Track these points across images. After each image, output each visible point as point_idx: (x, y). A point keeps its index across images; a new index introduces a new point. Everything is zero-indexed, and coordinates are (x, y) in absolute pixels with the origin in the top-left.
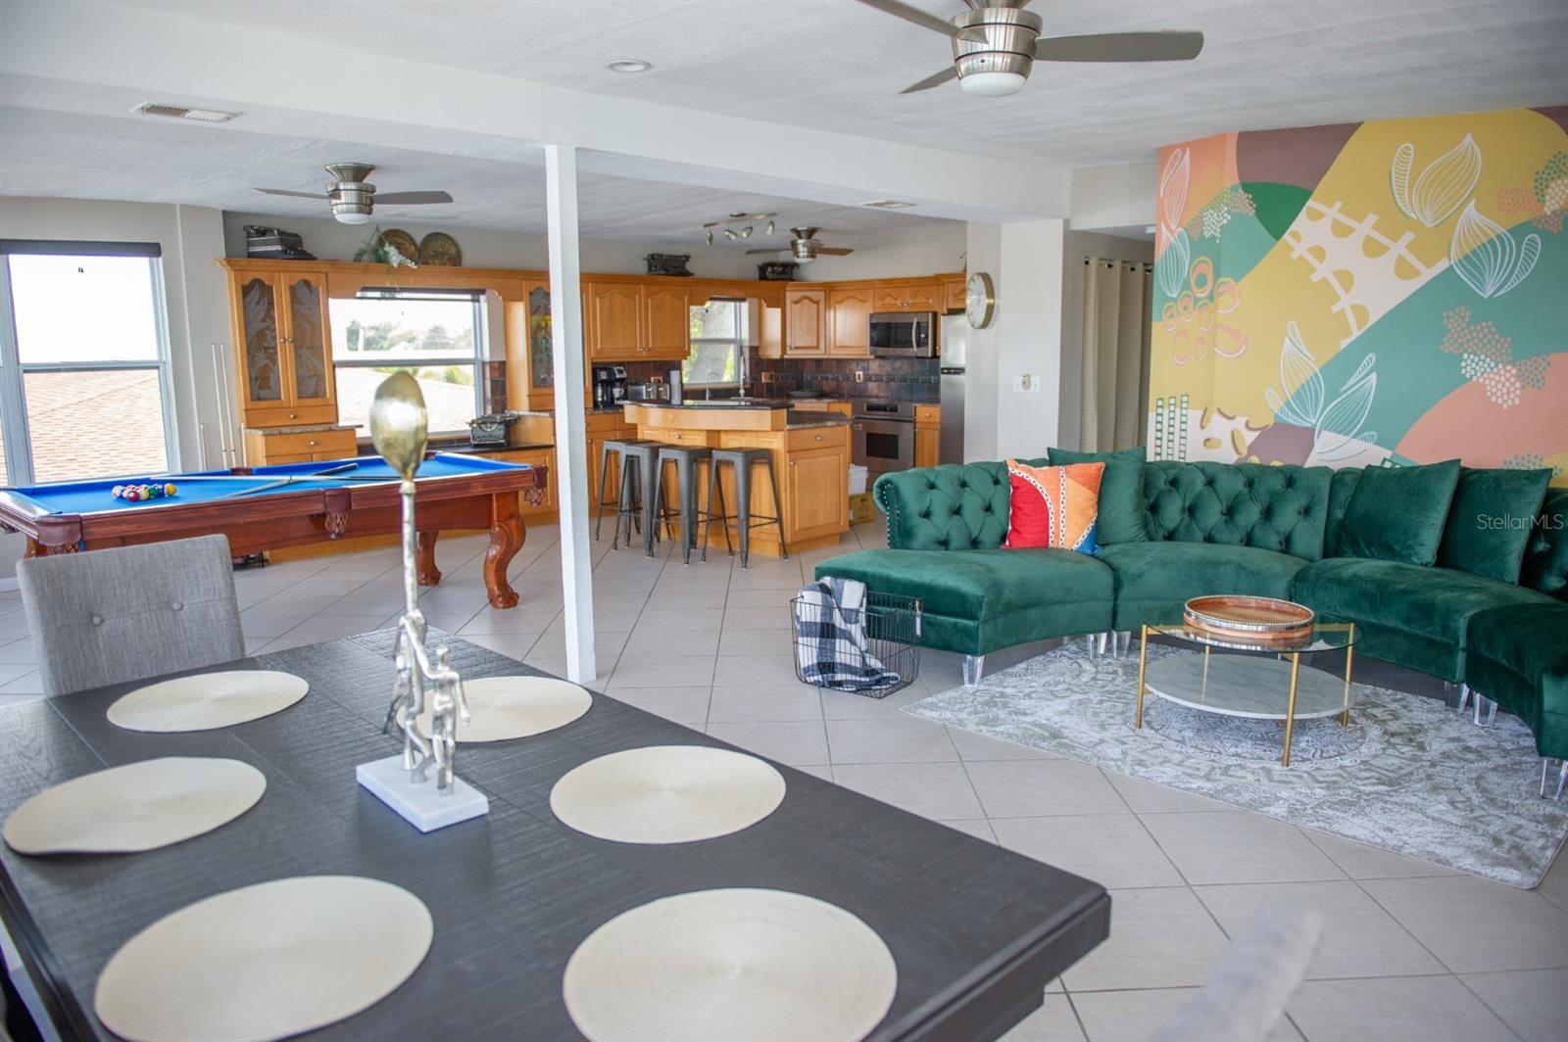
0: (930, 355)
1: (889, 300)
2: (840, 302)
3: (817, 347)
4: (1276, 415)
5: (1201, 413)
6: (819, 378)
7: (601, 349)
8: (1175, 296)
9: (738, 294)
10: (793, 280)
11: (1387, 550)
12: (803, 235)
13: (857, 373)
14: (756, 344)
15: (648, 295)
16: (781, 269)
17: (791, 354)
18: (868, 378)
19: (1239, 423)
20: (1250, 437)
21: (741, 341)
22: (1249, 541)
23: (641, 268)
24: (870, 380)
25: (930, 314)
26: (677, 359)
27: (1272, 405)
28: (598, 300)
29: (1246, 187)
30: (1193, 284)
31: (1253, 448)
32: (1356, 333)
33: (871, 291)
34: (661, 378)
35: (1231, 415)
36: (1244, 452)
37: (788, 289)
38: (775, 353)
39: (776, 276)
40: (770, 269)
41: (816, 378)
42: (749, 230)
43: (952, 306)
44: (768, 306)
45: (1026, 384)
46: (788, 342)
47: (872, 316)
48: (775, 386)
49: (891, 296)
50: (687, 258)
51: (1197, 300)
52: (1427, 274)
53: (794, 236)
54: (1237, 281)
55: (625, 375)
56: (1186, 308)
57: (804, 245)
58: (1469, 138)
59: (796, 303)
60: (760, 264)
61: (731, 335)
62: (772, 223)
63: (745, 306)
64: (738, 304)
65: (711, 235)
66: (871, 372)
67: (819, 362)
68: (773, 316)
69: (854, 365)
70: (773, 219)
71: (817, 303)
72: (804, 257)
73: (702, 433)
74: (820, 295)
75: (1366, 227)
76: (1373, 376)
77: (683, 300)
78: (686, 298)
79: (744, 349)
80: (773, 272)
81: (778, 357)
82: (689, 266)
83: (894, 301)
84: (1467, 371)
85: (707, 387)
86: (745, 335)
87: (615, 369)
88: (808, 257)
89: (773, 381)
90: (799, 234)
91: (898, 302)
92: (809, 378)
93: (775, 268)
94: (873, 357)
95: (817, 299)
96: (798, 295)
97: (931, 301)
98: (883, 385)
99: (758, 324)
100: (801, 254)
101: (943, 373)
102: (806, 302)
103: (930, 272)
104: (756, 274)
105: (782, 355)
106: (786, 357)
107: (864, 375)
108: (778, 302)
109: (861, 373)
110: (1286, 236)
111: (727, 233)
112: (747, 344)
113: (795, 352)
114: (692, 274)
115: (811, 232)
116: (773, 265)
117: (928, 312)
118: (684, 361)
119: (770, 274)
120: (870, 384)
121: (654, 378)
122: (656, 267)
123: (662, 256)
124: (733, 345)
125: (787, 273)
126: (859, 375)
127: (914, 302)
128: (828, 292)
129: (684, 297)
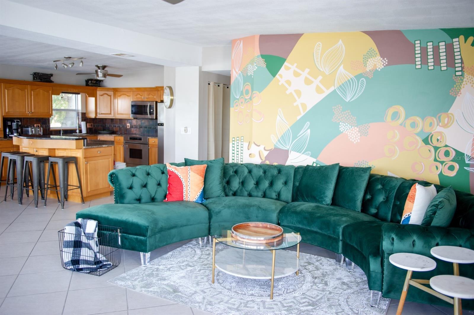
0: (155, 118)
1: (139, 96)
2: (120, 96)
3: (110, 114)
4: (275, 145)
5: (248, 144)
6: (112, 126)
7: (8, 112)
8: (238, 98)
9: (76, 91)
10: (100, 86)
11: (314, 199)
12: (101, 68)
14: (84, 112)
15: (32, 90)
16: (95, 82)
17: (99, 116)
18: (132, 127)
19: (261, 148)
20: (266, 153)
21: (78, 110)
22: (264, 196)
23: (30, 78)
25: (155, 102)
26: (49, 117)
27: (273, 142)
28: (6, 90)
29: (263, 56)
30: (244, 93)
31: (267, 158)
32: (303, 114)
33: (132, 92)
34: (39, 125)
35: (259, 145)
36: (264, 159)
37: (98, 90)
38: (93, 116)
39: (93, 85)
40: (90, 82)
41: (111, 126)
42: (72, 64)
44: (89, 97)
45: (186, 130)
46: (98, 111)
47: (132, 102)
48: (93, 129)
49: (139, 94)
50: (52, 75)
51: (246, 100)
52: (327, 92)
54: (260, 93)
56: (242, 103)
57: (101, 72)
58: (340, 42)
59: (101, 95)
60: (86, 80)
61: (74, 108)
62: (82, 62)
63: (79, 96)
64: (77, 95)
65: (56, 65)
66: (133, 124)
67: (112, 120)
68: (92, 100)
69: (126, 121)
70: (82, 60)
71: (110, 96)
73: (46, 150)
74: (111, 93)
75: (305, 74)
76: (309, 131)
77: (49, 92)
78: (50, 92)
79: (79, 114)
80: (91, 83)
82: (52, 79)
83: (141, 97)
84: (341, 129)
85: (61, 129)
86: (80, 108)
87: (15, 120)
88: (102, 77)
89: (92, 127)
90: (99, 67)
91: (142, 97)
92: (108, 126)
93: (93, 81)
94: (133, 118)
95: (110, 95)
96: (102, 93)
97: (155, 97)
98: (138, 129)
99: (85, 104)
100: (100, 76)
101: (159, 125)
102: (106, 95)
103: (153, 85)
104: (84, 83)
105: (95, 117)
106: (97, 117)
107: (130, 125)
108: (94, 95)
109: (129, 124)
110: (277, 76)
111: (63, 65)
112: (80, 111)
113: (101, 115)
114: (53, 82)
115: (104, 67)
116: (91, 80)
117: (154, 101)
118: (50, 118)
119: (90, 84)
120: (132, 129)
121: (35, 125)
122: (36, 78)
123: (39, 73)
124: (74, 112)
125: (97, 84)
126: (128, 125)
127: (148, 97)
128: (115, 92)
129: (49, 91)
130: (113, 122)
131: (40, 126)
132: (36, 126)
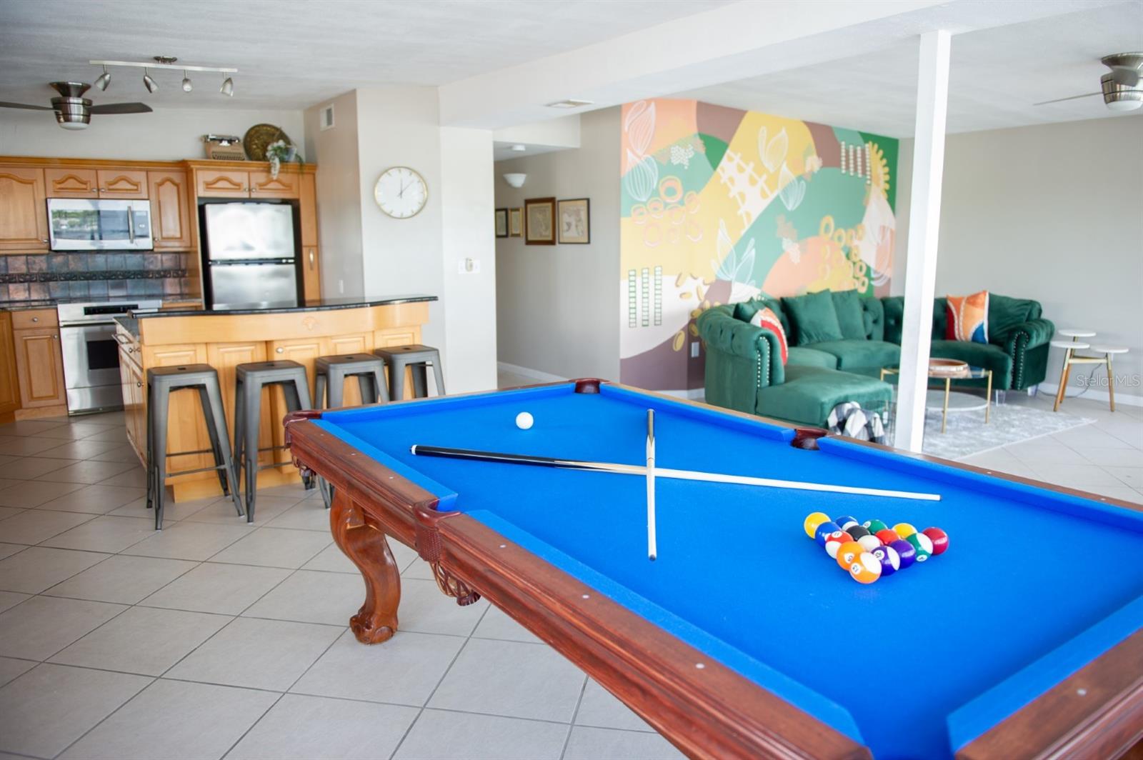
1: (71, 184)
4: (716, 276)
5: (676, 277)
8: (644, 200)
12: (73, 92)
19: (700, 281)
20: (705, 289)
27: (714, 270)
29: (702, 136)
30: (662, 193)
31: (707, 296)
32: (747, 227)
33: (40, 171)
35: (695, 276)
36: (703, 298)
43: (202, 194)
45: (470, 267)
49: (75, 178)
51: (666, 205)
52: (772, 196)
53: (57, 95)
54: (697, 192)
56: (655, 209)
58: (783, 131)
72: (78, 121)
75: (749, 169)
76: (754, 251)
83: (80, 186)
84: (784, 247)
88: (83, 122)
100: (74, 117)
110: (719, 169)
127: (114, 187)
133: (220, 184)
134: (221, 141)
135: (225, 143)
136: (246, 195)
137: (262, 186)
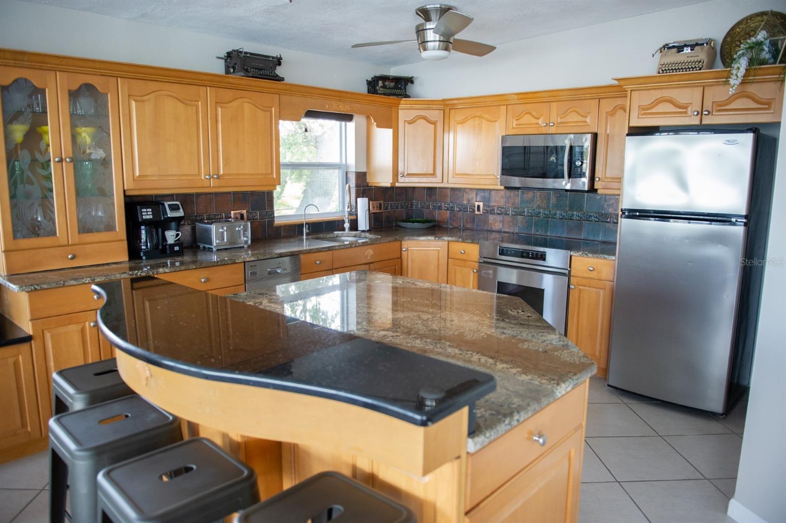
0: (587, 188)
1: (527, 119)
2: (462, 122)
3: (434, 174)
6: (431, 207)
7: (140, 176)
9: (343, 109)
10: (407, 96)
12: (434, 16)
13: (477, 204)
14: (363, 169)
15: (217, 102)
16: (392, 84)
17: (403, 182)
18: (489, 210)
21: (346, 166)
23: (215, 67)
24: (492, 212)
25: (589, 136)
26: (269, 188)
28: (134, 104)
33: (503, 108)
34: (244, 212)
37: (401, 106)
38: (385, 180)
39: (388, 91)
40: (380, 83)
41: (428, 209)
43: (635, 123)
44: (378, 126)
46: (401, 169)
47: (504, 138)
48: (384, 216)
49: (529, 113)
50: (278, 61)
55: (180, 213)
57: (436, 31)
59: (410, 123)
60: (370, 79)
61: (335, 159)
63: (351, 126)
64: (343, 123)
66: (492, 204)
67: (431, 190)
68: (383, 137)
69: (473, 195)
71: (434, 123)
74: (435, 115)
77: (271, 112)
78: (274, 110)
79: (349, 175)
80: (384, 87)
81: (389, 185)
82: (280, 71)
83: (534, 121)
85: (303, 220)
86: (351, 161)
87: (166, 204)
89: (382, 210)
91: (540, 121)
92: (420, 208)
93: (387, 83)
94: (502, 188)
95: (433, 119)
96: (414, 114)
97: (588, 120)
98: (507, 218)
99: (366, 147)
101: (623, 216)
102: (422, 121)
104: (364, 89)
105: (394, 183)
106: (397, 185)
107: (484, 205)
108: (388, 121)
109: (481, 204)
112: (353, 169)
113: (407, 180)
114: (282, 79)
116: (384, 78)
118: (274, 191)
119: (381, 89)
120: (491, 218)
121: (232, 212)
122: (234, 68)
123: (241, 52)
124: (337, 171)
125: (400, 89)
126: (479, 206)
127: (564, 120)
128: (447, 111)
129: (272, 107)
130: (433, 197)
131: (245, 215)
132: (235, 214)
133: (660, 108)
134: (680, 49)
135: (687, 50)
136: (695, 121)
137: (721, 106)
